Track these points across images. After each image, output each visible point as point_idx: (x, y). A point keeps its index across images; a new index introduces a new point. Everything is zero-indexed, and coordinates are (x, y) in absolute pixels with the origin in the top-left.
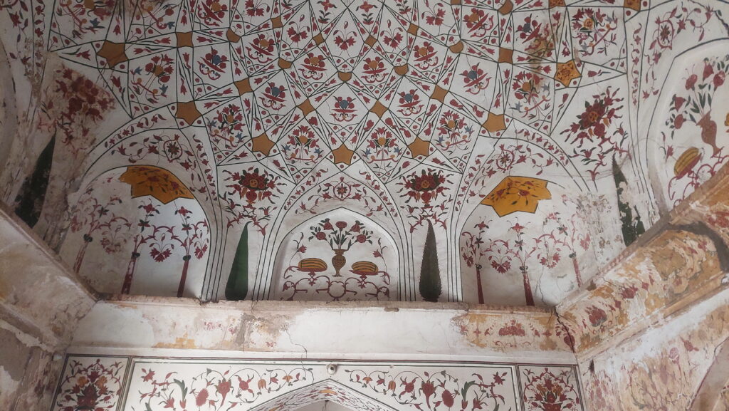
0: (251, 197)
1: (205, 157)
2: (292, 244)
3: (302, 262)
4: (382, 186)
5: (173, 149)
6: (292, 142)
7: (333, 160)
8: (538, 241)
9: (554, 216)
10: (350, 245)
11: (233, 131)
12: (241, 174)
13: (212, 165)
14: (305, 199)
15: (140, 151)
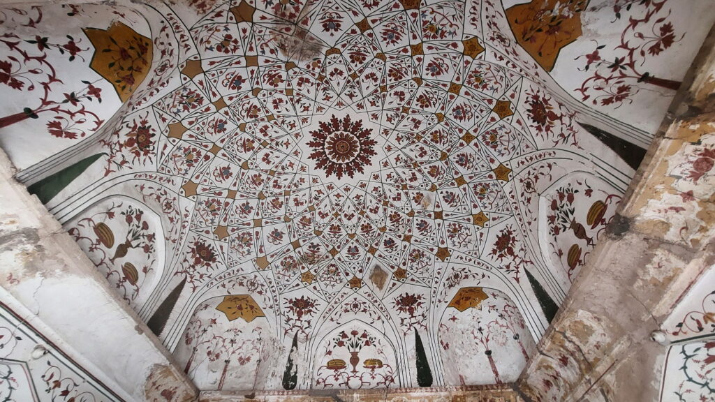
0: (130, 143)
1: (155, 92)
2: (109, 203)
3: (102, 225)
4: (187, 229)
5: (163, 68)
6: (186, 150)
7: (184, 184)
8: (215, 338)
9: (237, 331)
10: (138, 246)
11: (181, 105)
12: (147, 125)
13: (152, 100)
14: (148, 184)
15: (162, 43)
